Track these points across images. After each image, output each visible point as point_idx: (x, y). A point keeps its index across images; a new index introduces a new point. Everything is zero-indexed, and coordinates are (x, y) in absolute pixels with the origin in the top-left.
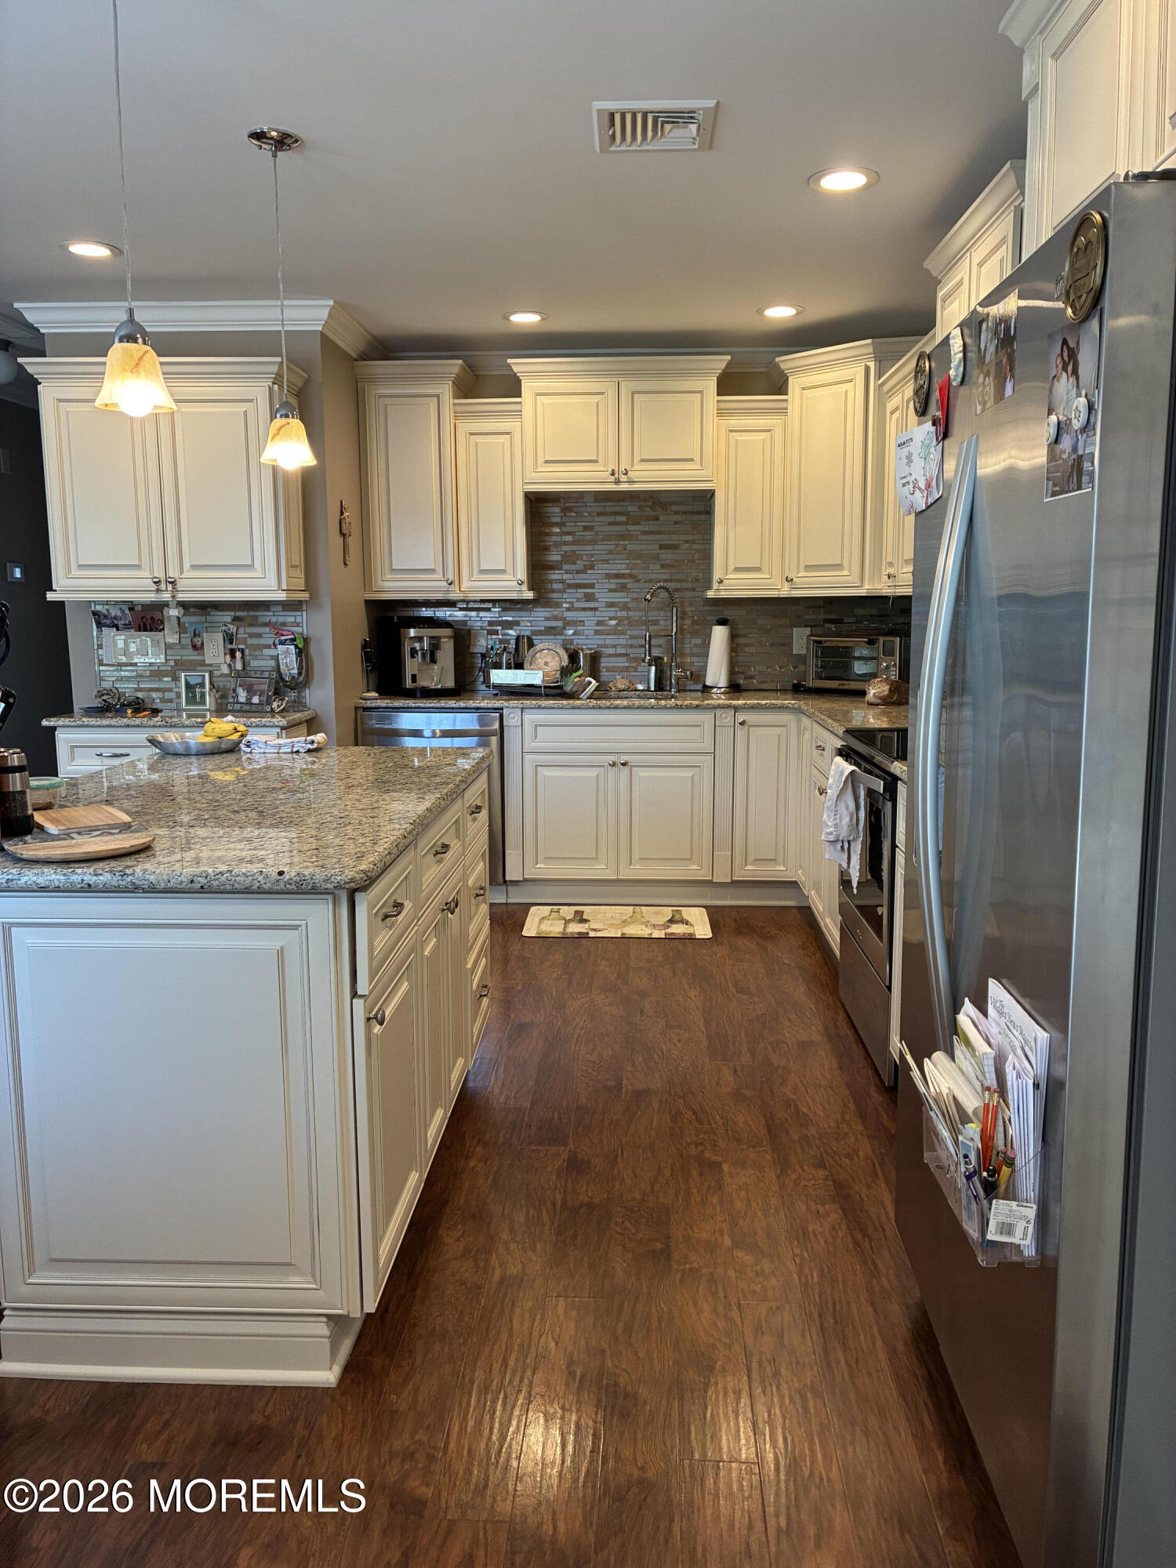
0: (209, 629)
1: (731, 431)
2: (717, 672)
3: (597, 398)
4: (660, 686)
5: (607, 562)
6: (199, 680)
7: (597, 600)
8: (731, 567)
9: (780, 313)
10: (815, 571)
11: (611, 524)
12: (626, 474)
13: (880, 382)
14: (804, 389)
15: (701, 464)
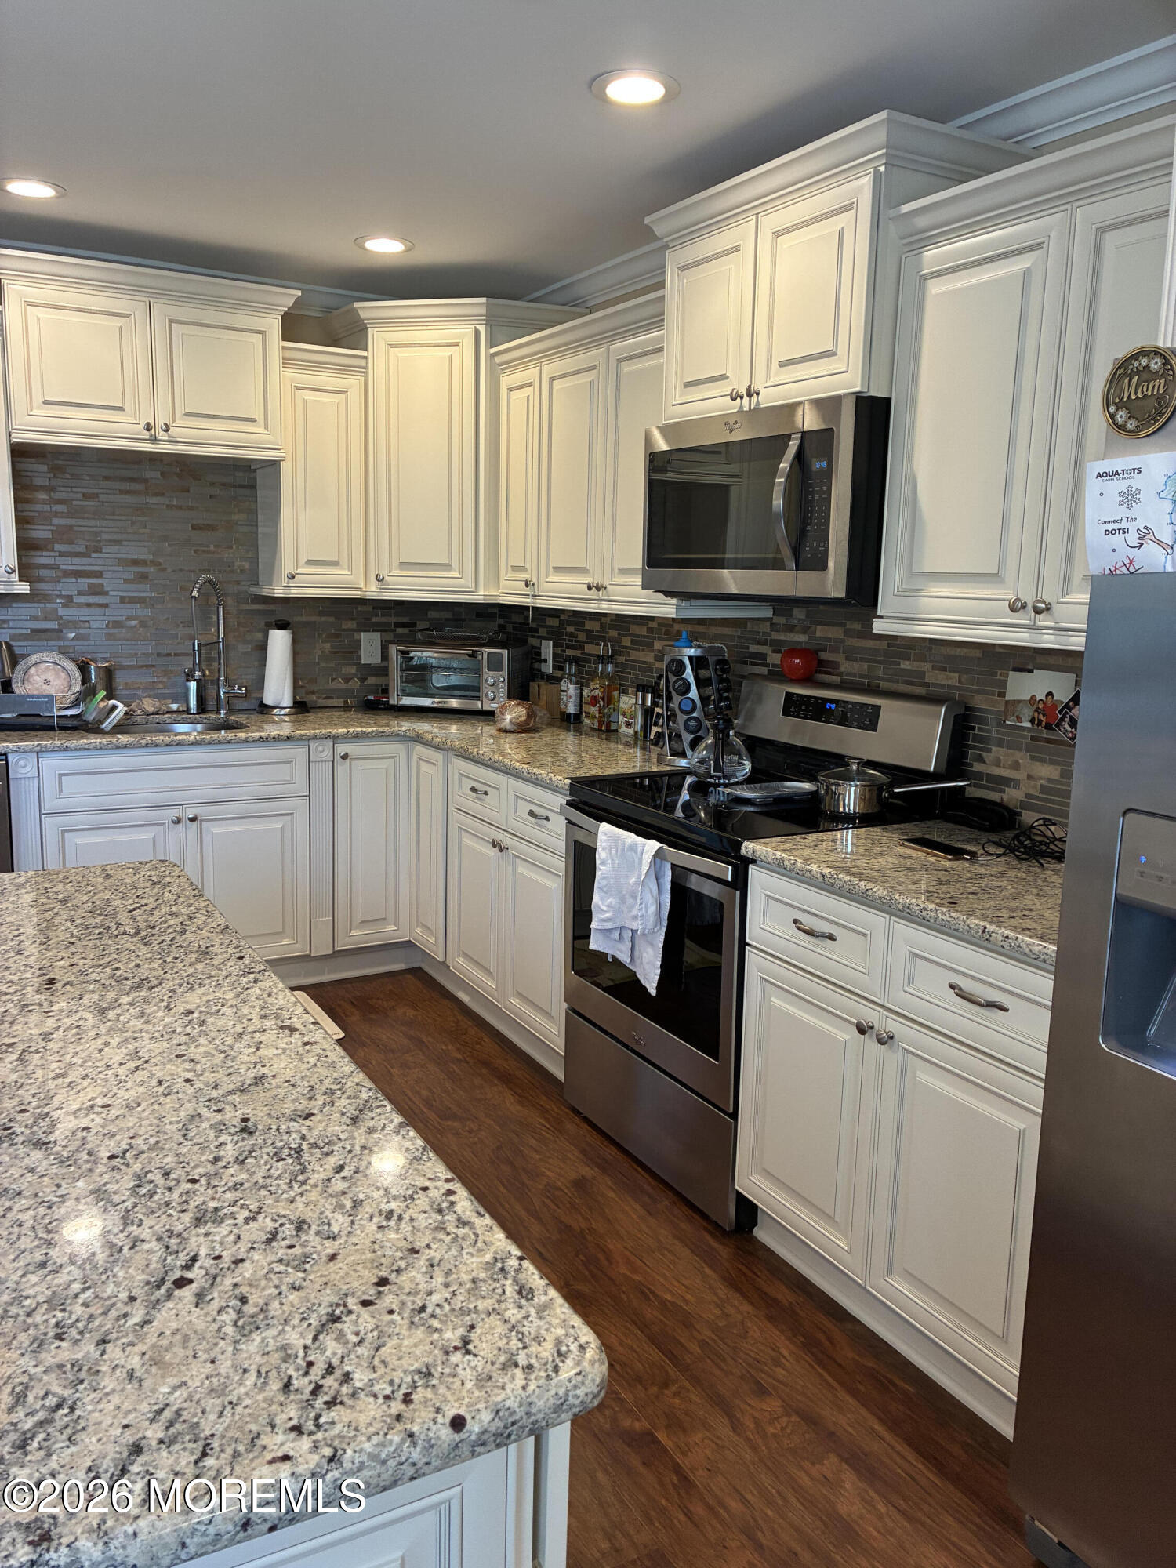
1: (297, 388)
2: (278, 687)
3: (118, 322)
4: (202, 707)
5: (118, 542)
7: (106, 593)
8: (303, 560)
9: (385, 247)
10: (416, 570)
11: (122, 492)
12: (167, 430)
13: (492, 351)
14: (392, 346)
15: (266, 427)
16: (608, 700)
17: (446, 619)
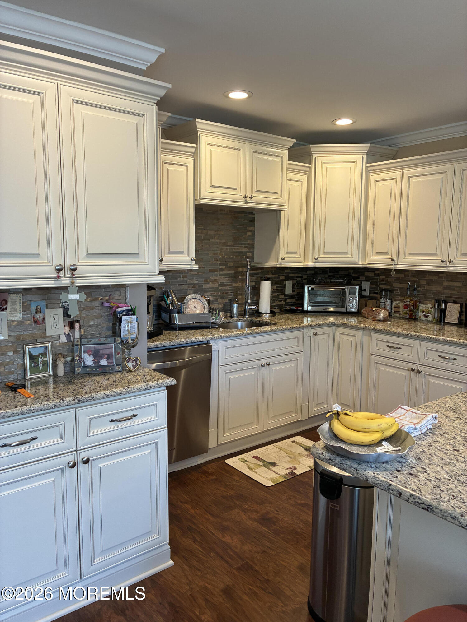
0: (49, 306)
1: (289, 181)
2: (265, 305)
3: (237, 152)
6: (42, 351)
8: (286, 252)
10: (331, 255)
12: (251, 198)
13: (368, 165)
14: (324, 163)
15: (281, 196)
16: (415, 306)
17: (345, 275)
